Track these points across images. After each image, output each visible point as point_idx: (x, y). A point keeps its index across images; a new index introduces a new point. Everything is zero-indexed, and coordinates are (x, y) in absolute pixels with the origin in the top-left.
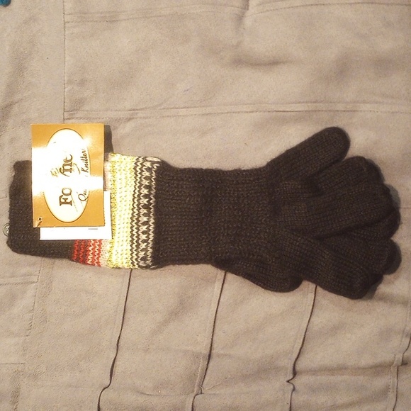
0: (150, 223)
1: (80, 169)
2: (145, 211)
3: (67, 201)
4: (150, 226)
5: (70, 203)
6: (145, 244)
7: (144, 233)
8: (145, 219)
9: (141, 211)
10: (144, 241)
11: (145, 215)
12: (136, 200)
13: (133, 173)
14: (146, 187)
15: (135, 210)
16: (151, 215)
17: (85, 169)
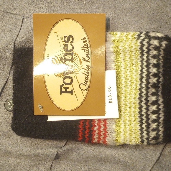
0: (160, 102)
1: (82, 59)
2: (153, 90)
3: (68, 90)
4: (160, 105)
5: (71, 92)
6: (156, 124)
7: (154, 112)
8: (154, 98)
9: (149, 90)
10: (154, 121)
11: (153, 94)
12: (144, 80)
13: (139, 53)
14: (155, 66)
15: (143, 90)
16: (159, 94)
17: (87, 59)
